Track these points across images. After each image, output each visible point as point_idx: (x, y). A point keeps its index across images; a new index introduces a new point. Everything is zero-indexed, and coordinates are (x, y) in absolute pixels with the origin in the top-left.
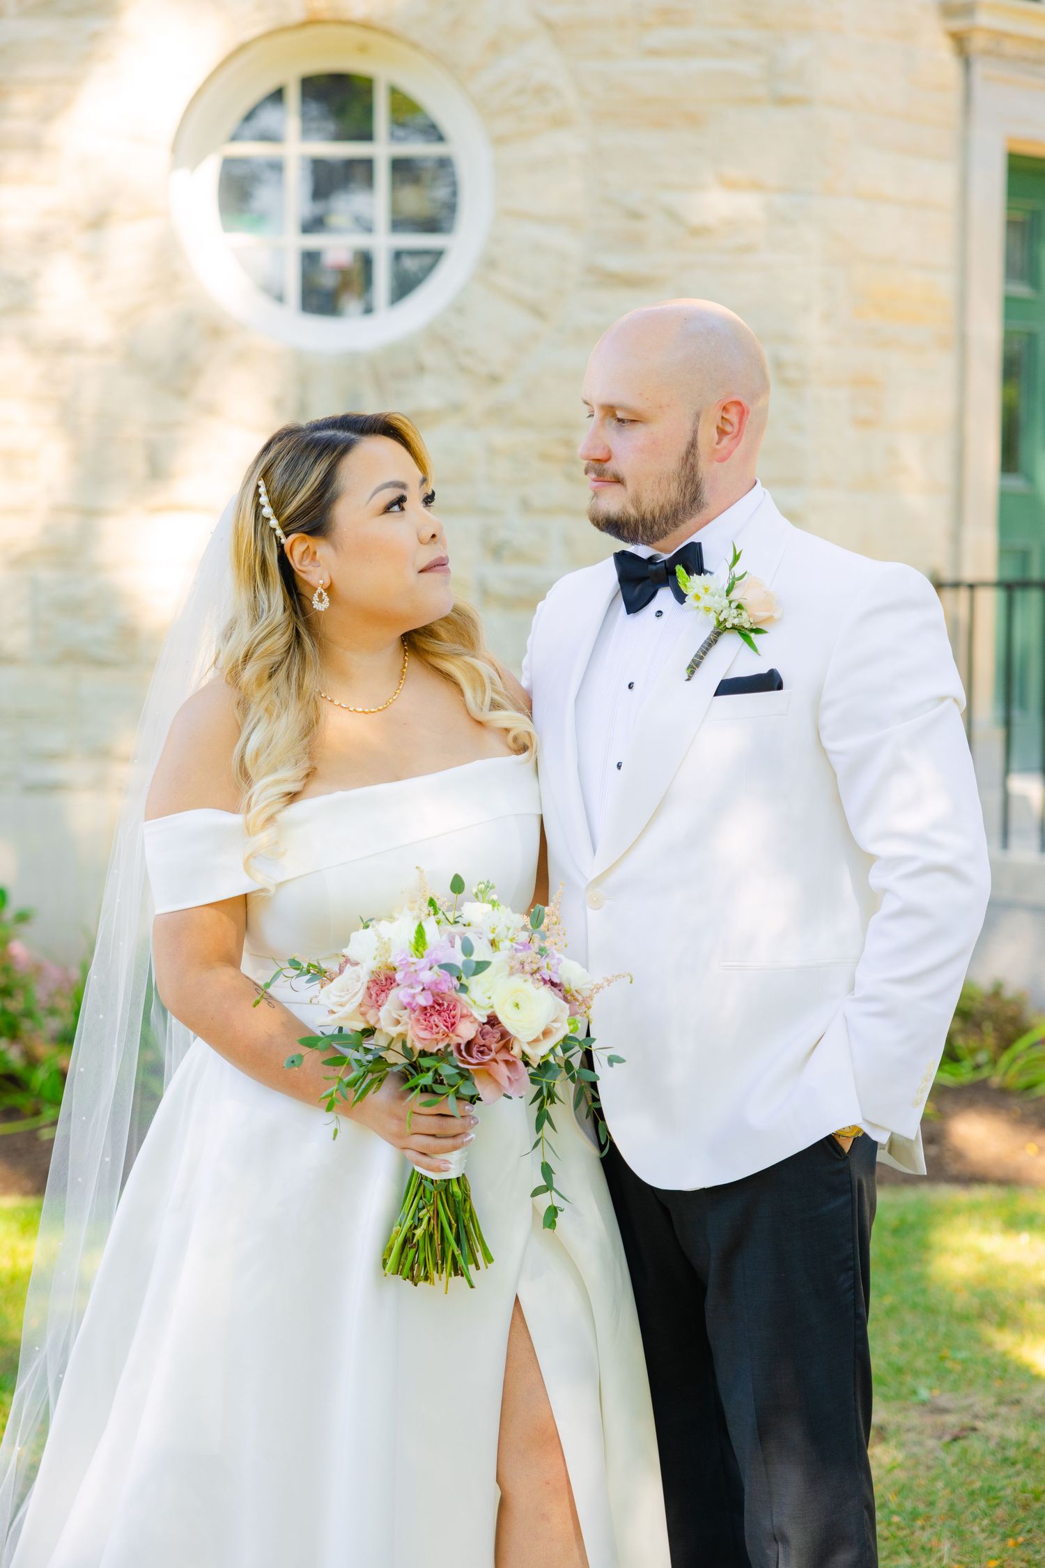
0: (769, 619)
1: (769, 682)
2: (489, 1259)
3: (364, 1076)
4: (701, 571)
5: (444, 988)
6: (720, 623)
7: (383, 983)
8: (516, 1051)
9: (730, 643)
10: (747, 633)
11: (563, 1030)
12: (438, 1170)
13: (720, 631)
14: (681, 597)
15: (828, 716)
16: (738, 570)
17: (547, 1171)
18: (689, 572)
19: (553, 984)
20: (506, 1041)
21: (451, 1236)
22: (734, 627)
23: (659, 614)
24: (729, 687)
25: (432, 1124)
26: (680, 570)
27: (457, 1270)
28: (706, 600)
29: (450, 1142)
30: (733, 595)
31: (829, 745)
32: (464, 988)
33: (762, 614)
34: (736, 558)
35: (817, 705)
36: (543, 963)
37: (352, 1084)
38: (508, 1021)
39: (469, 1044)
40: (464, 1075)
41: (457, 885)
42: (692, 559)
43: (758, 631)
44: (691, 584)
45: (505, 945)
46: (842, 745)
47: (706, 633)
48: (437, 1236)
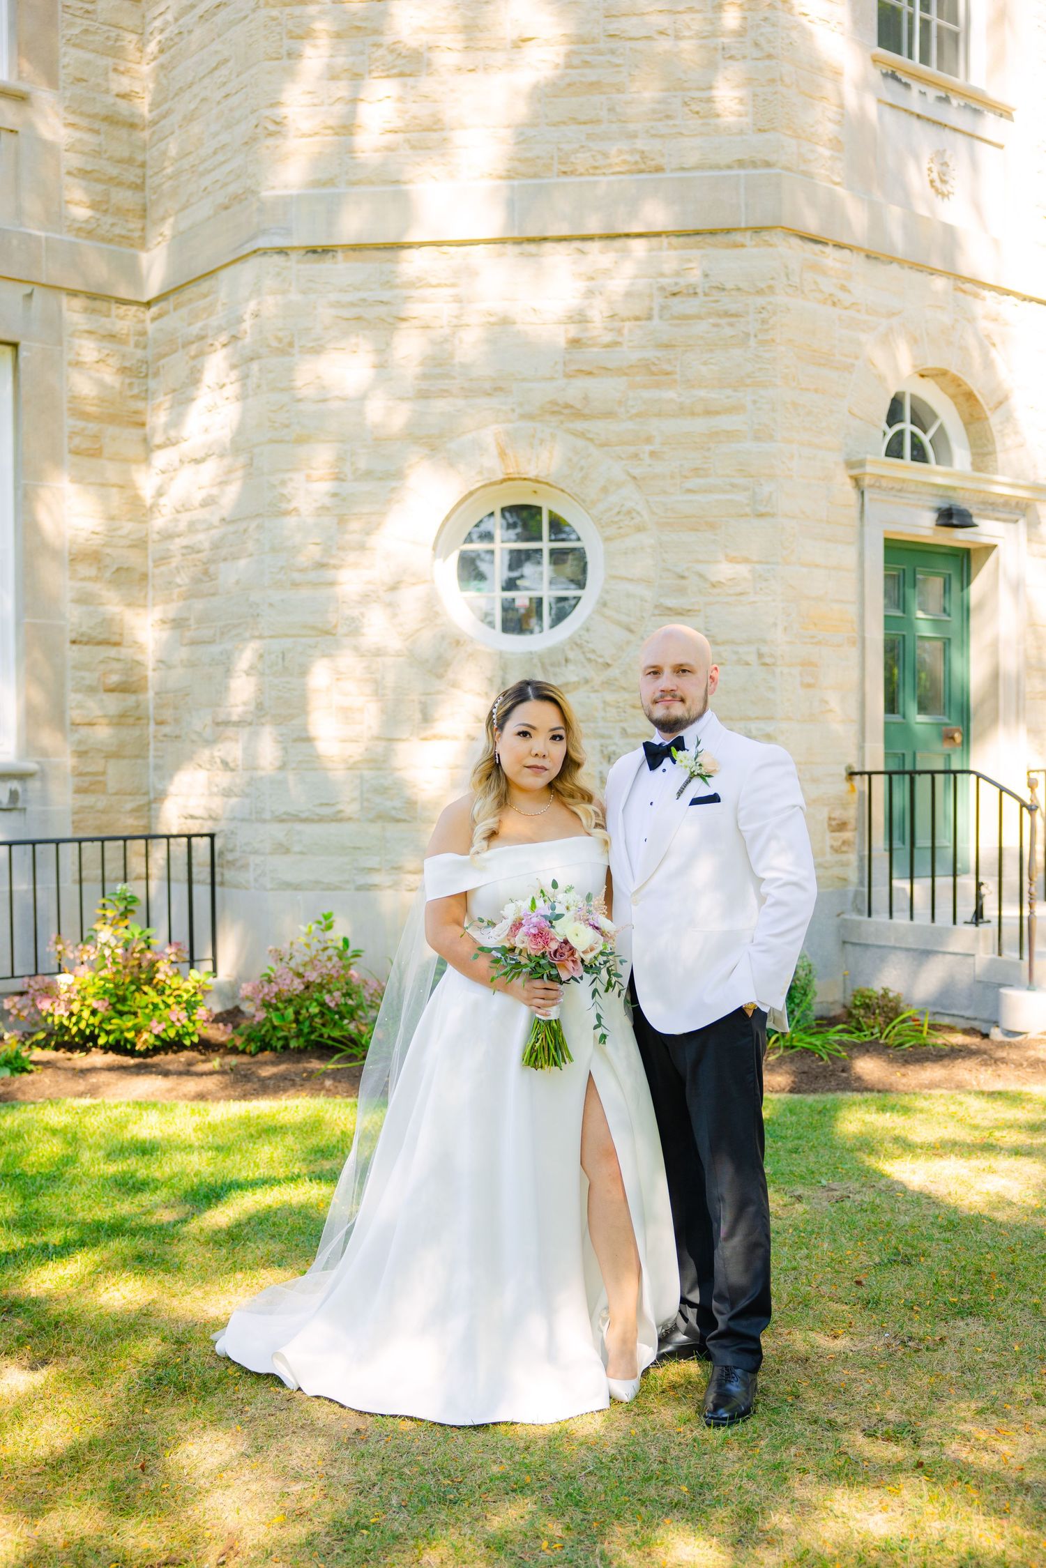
0: (714, 771)
1: (714, 799)
2: (572, 1060)
3: (511, 970)
4: (683, 749)
5: (543, 925)
6: (692, 773)
7: (517, 925)
8: (576, 956)
9: (697, 782)
10: (703, 777)
11: (600, 948)
12: (546, 1015)
13: (692, 776)
14: (674, 761)
15: (742, 814)
16: (699, 748)
17: (599, 1017)
18: (678, 750)
19: (597, 928)
20: (572, 950)
21: (552, 1047)
22: (698, 775)
23: (664, 770)
24: (695, 802)
25: (542, 993)
26: (673, 749)
27: (556, 1064)
28: (685, 762)
29: (550, 1002)
30: (697, 760)
31: (742, 828)
32: (553, 927)
33: (710, 768)
34: (699, 743)
35: (736, 810)
36: (591, 917)
37: (505, 974)
38: (574, 942)
39: (556, 952)
40: (553, 966)
41: (555, 885)
42: (679, 744)
43: (709, 776)
44: (679, 755)
45: (573, 908)
46: (748, 828)
47: (686, 778)
48: (546, 1049)
